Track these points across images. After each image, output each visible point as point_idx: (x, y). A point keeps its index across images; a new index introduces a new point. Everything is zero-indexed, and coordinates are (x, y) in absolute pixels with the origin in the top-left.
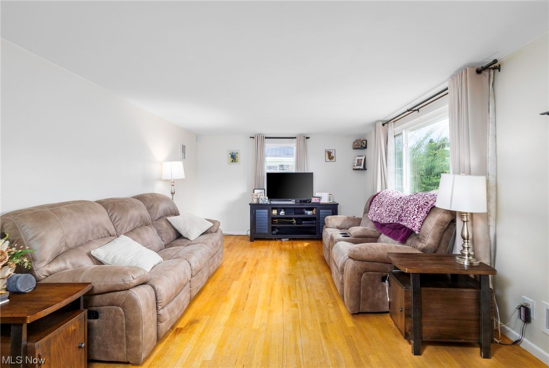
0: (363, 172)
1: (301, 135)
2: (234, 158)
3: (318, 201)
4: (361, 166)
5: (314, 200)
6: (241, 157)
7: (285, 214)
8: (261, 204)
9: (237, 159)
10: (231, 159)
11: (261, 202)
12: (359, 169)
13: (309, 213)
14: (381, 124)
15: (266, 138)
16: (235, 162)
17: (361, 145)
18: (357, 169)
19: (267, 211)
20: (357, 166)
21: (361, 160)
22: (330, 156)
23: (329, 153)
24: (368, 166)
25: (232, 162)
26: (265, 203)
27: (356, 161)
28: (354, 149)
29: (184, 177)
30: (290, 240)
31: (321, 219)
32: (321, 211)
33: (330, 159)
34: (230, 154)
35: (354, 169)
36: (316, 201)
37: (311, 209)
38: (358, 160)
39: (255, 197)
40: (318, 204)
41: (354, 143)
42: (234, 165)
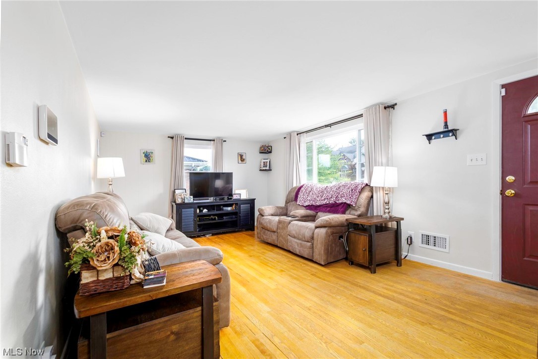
0: (269, 171)
1: (219, 138)
2: (148, 157)
3: (239, 198)
4: (267, 167)
5: (235, 197)
6: (156, 157)
7: (208, 211)
8: (187, 204)
9: (151, 159)
10: (145, 159)
11: (186, 201)
12: (266, 170)
13: (229, 209)
14: (296, 133)
15: (186, 139)
16: (149, 162)
17: (266, 150)
18: (263, 170)
19: (193, 209)
20: (263, 167)
21: (267, 162)
22: (242, 158)
23: (241, 156)
24: (273, 167)
25: (146, 161)
26: (191, 202)
27: (263, 163)
28: (260, 153)
29: (124, 175)
30: (213, 235)
31: (241, 213)
32: (242, 206)
33: (242, 161)
34: (144, 153)
35: (261, 170)
36: (237, 198)
37: (231, 205)
38: (264, 162)
39: (179, 197)
40: (239, 200)
41: (261, 148)
42: (148, 165)
